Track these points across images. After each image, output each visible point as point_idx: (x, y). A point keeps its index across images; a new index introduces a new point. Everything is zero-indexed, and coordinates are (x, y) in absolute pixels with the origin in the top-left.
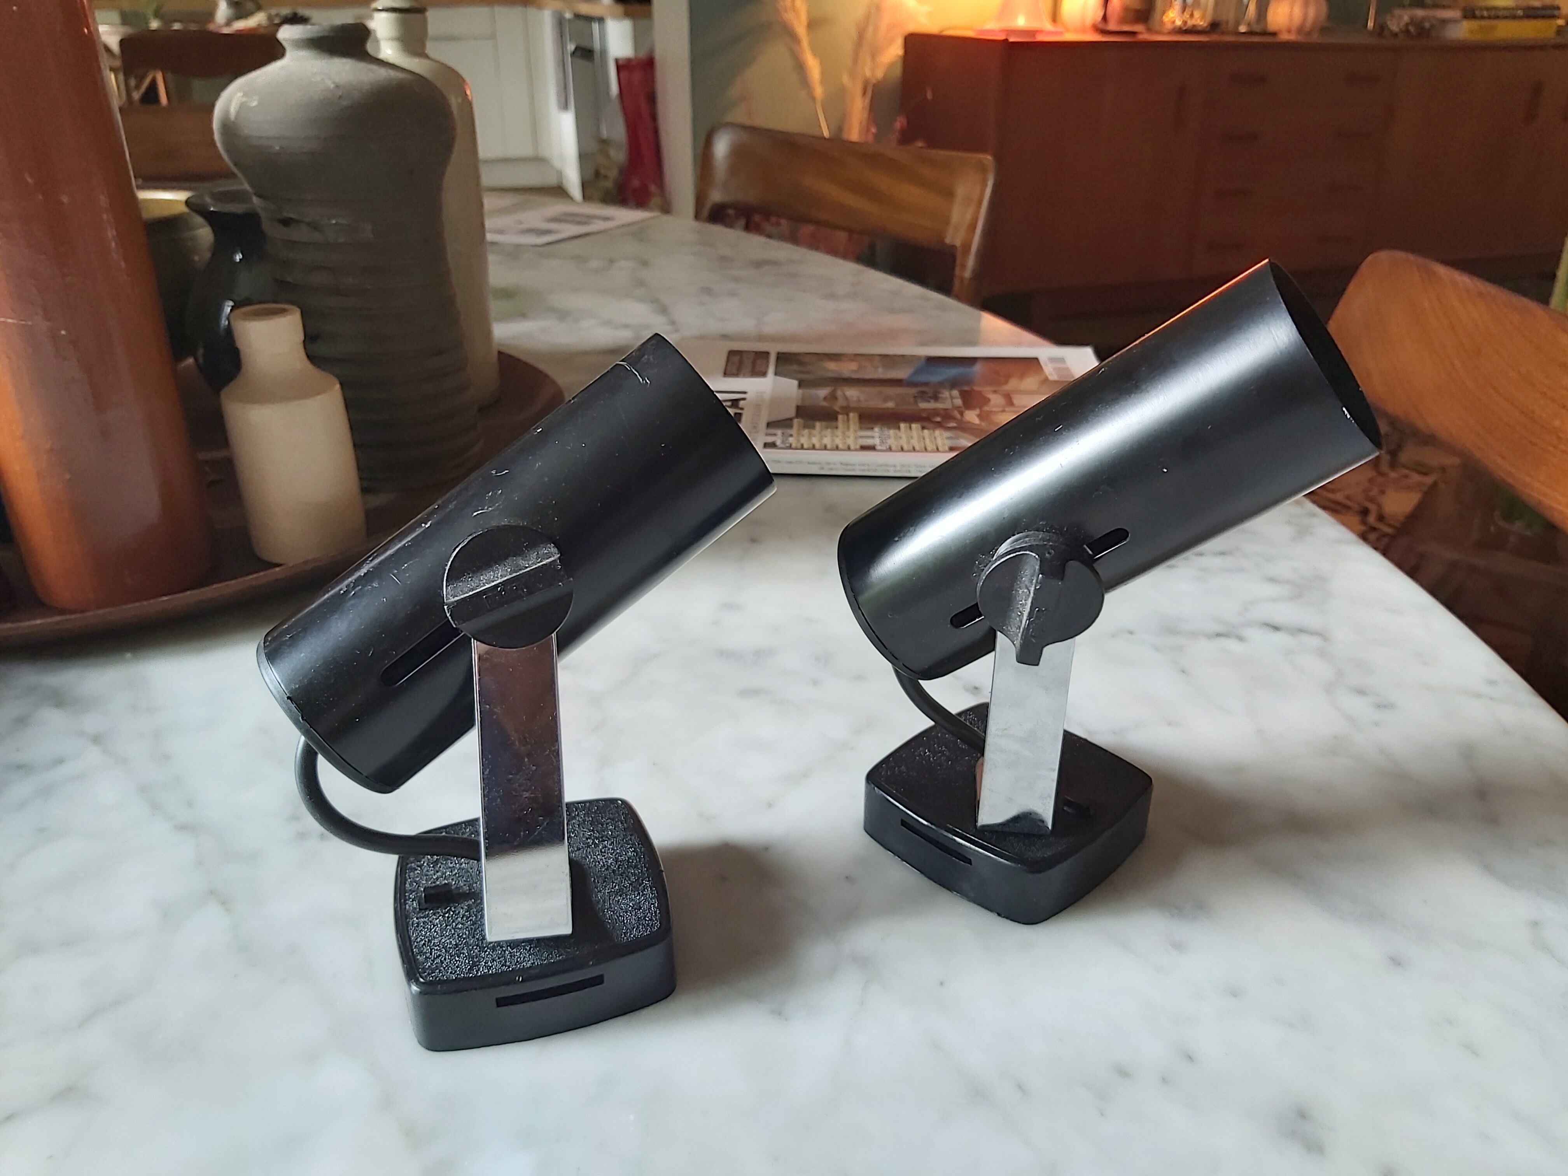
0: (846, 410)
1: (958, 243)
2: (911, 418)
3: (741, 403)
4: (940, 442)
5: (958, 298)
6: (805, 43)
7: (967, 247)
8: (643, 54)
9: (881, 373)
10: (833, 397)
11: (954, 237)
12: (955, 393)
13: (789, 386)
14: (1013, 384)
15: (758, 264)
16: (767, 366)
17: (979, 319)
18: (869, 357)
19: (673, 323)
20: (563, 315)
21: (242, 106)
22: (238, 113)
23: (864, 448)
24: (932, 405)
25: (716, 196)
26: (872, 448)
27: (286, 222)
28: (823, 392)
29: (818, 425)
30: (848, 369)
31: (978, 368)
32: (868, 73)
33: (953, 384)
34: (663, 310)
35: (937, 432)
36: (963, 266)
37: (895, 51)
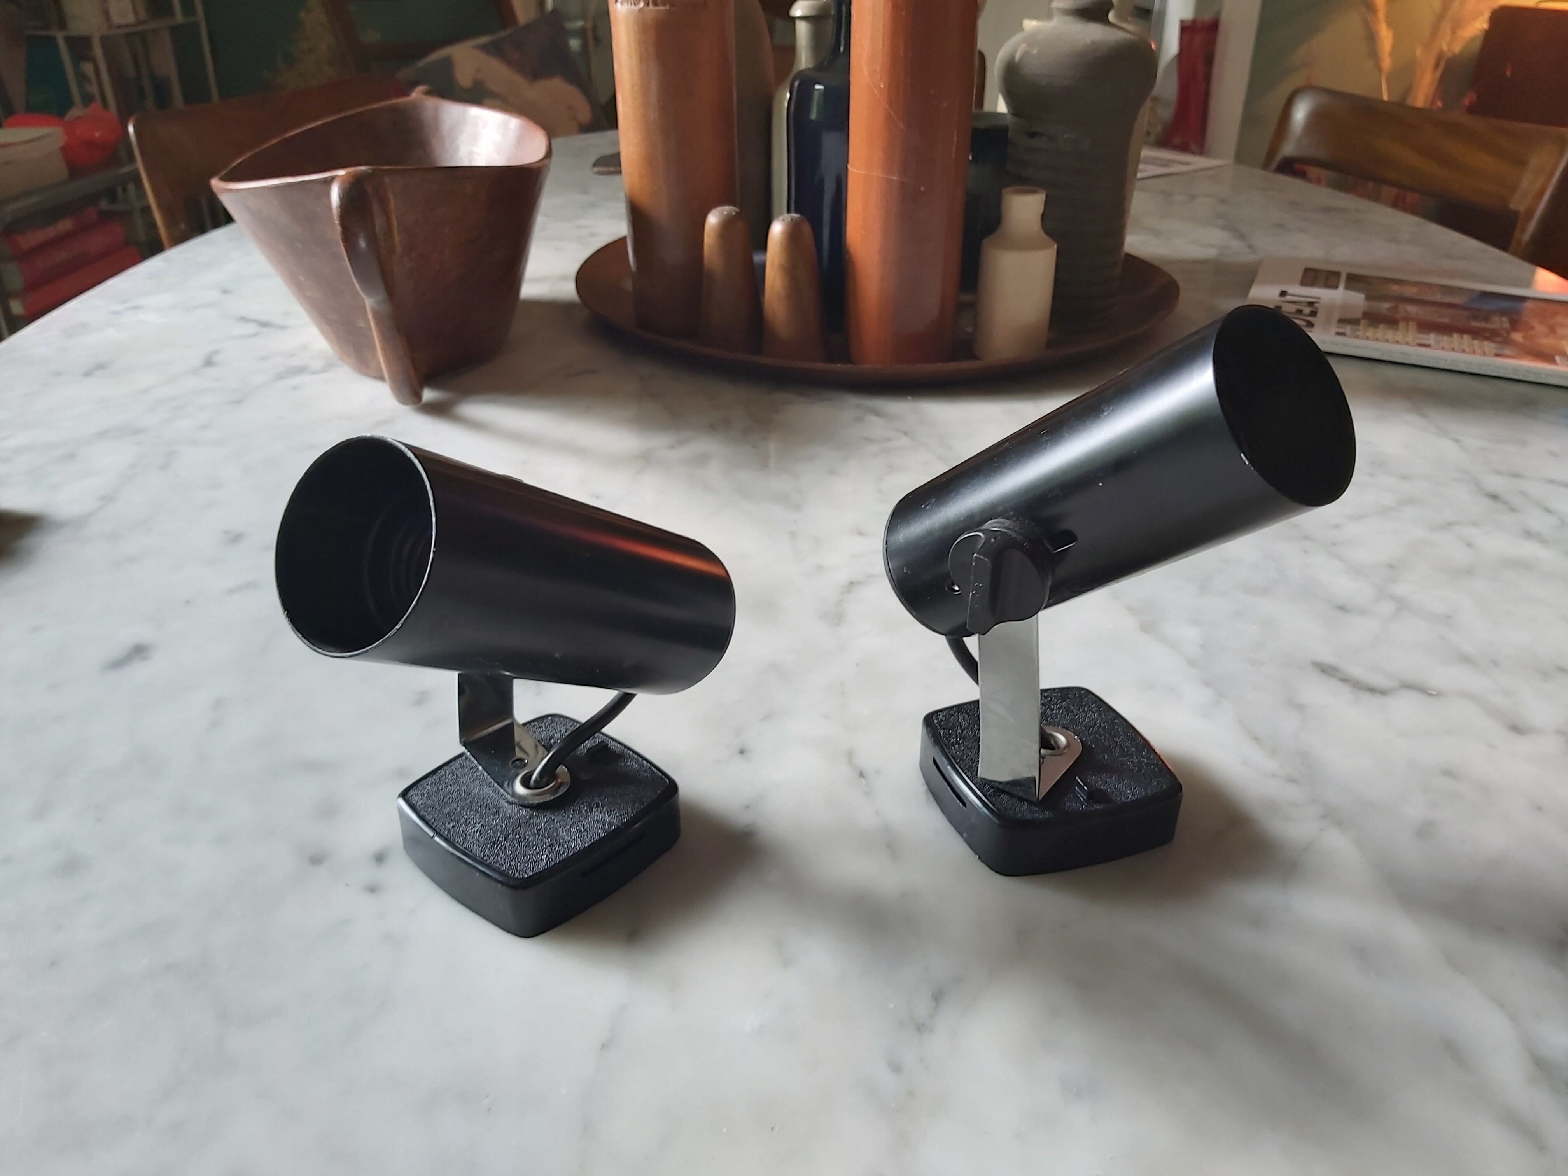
0: (1407, 319)
1: (1522, 208)
2: (1463, 331)
3: (1316, 305)
4: (1487, 350)
5: (1515, 254)
6: (1381, 14)
7: (1530, 213)
8: (1207, 17)
9: (1439, 297)
10: (1395, 309)
11: (1518, 204)
12: (1504, 319)
13: (1357, 299)
14: (1559, 319)
15: (1327, 210)
16: (1338, 282)
17: (1533, 273)
18: (1430, 286)
19: (1250, 247)
20: (1156, 233)
21: (1025, 54)
22: (1022, 58)
23: (1420, 345)
24: (1483, 325)
25: (1289, 149)
26: (1428, 346)
27: (1032, 135)
28: (1386, 306)
29: (1382, 326)
30: (1410, 291)
31: (1528, 305)
32: (1445, 48)
33: (1503, 313)
34: (1242, 237)
35: (1486, 343)
36: (1524, 230)
37: (1481, 24)
